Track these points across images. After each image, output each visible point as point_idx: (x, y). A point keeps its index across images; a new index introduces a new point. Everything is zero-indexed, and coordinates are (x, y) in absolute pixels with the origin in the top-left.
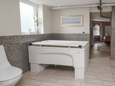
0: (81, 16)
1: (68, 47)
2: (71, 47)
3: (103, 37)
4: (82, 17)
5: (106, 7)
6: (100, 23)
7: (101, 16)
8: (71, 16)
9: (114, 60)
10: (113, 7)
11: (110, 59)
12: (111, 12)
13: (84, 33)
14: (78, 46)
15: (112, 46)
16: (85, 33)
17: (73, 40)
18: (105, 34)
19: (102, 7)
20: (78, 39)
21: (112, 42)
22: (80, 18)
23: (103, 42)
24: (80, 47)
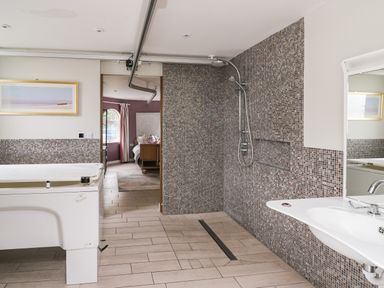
0: (73, 83)
1: (45, 186)
2: (55, 184)
3: (131, 148)
4: (74, 86)
5: (149, 63)
6: (123, 105)
7: (131, 86)
8: (37, 81)
9: (172, 214)
10: (165, 64)
11: (161, 211)
12: (161, 77)
13: (81, 135)
14: (79, 179)
15: (164, 172)
16: (85, 137)
17: (45, 161)
18: (136, 138)
19: (139, 63)
20: (61, 158)
21: (164, 160)
22: (71, 89)
23: (134, 162)
24: (85, 181)
